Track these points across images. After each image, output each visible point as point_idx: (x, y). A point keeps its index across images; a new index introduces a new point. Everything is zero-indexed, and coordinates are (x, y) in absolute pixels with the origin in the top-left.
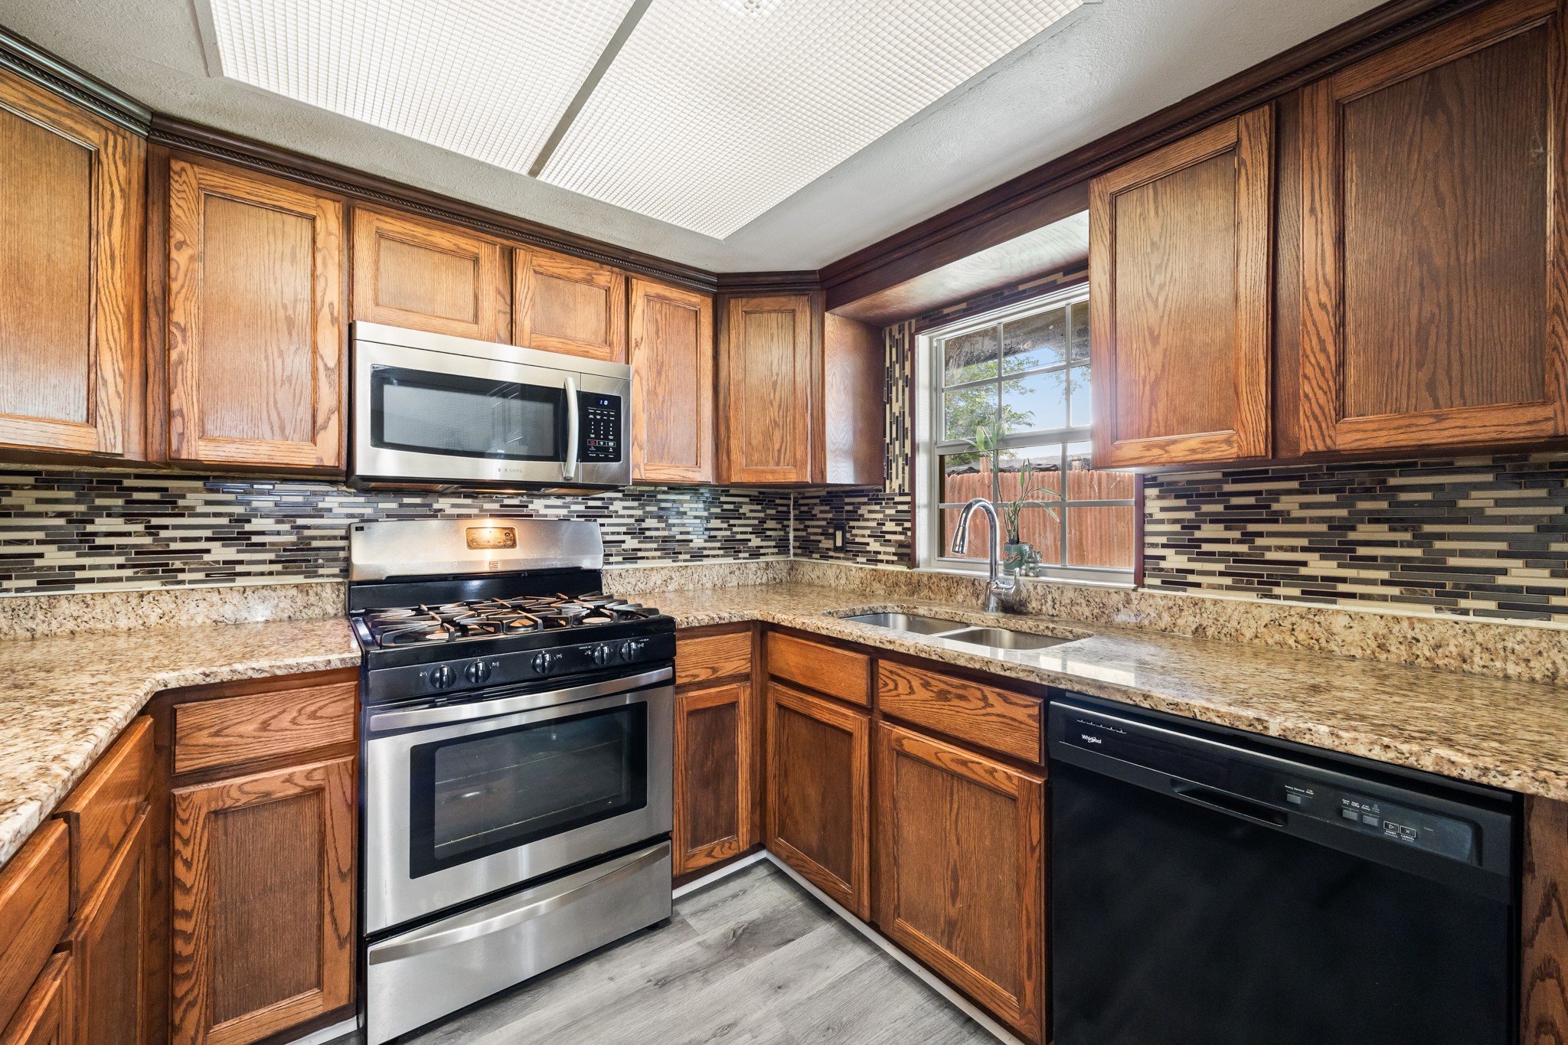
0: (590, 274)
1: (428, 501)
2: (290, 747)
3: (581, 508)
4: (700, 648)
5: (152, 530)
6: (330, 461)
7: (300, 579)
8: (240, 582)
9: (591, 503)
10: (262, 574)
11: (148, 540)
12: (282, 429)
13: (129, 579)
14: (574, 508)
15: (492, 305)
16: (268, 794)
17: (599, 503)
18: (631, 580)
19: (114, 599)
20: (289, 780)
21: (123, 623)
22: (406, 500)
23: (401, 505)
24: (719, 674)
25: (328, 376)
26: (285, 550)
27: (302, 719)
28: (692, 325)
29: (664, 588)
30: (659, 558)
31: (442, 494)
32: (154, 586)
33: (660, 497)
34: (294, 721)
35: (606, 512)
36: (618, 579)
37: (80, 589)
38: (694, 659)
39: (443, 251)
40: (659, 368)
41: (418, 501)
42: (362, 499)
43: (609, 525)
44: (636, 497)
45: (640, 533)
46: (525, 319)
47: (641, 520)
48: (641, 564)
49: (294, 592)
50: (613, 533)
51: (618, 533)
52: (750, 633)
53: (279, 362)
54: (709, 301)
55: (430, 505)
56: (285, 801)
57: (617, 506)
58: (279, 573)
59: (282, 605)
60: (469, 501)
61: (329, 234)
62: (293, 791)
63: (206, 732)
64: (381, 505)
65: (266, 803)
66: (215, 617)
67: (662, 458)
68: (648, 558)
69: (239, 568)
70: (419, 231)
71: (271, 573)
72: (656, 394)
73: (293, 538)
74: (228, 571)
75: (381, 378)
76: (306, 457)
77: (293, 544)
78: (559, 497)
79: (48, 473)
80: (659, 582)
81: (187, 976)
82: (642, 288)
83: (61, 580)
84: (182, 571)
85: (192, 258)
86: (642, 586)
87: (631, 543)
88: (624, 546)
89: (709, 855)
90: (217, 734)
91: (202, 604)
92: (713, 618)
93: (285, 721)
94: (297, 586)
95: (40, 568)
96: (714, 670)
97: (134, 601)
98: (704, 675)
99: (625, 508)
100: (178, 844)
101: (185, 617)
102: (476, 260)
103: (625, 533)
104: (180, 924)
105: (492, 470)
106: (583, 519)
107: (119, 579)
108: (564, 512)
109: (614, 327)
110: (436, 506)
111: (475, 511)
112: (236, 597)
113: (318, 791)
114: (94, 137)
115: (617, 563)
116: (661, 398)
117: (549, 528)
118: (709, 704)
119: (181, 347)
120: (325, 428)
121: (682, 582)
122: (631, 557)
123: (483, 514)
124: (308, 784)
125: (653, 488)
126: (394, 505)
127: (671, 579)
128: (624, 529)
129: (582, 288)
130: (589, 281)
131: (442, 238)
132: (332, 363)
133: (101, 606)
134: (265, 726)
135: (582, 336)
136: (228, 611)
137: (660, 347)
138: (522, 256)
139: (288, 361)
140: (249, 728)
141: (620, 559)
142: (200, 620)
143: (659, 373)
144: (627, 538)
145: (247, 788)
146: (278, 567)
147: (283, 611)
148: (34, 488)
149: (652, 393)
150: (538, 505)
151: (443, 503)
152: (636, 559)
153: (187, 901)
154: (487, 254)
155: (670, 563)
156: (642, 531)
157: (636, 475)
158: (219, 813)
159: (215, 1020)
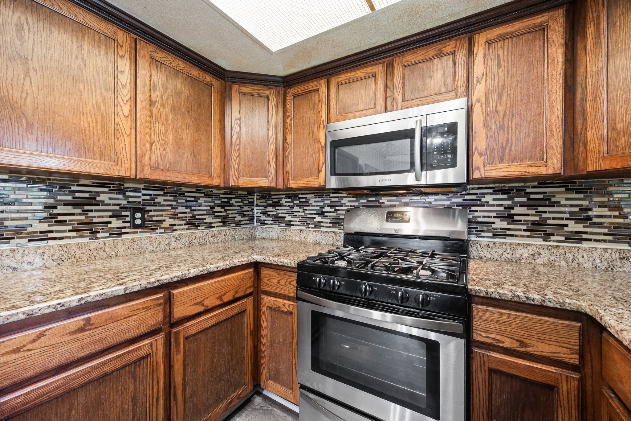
0: (440, 50)
1: (378, 199)
2: (285, 293)
3: (460, 200)
4: (503, 319)
5: (304, 211)
6: (322, 184)
7: (336, 230)
8: (323, 229)
9: (467, 197)
10: (327, 227)
11: (303, 214)
12: (311, 173)
13: (300, 225)
14: (454, 200)
15: (382, 95)
16: (279, 307)
17: (473, 197)
18: (497, 250)
19: (296, 231)
20: (284, 305)
21: (298, 239)
22: (370, 199)
23: (368, 201)
24: (529, 349)
25: (322, 150)
26: (333, 219)
27: (287, 283)
29: (530, 260)
30: (528, 236)
31: (385, 195)
32: (304, 228)
33: (528, 190)
34: (285, 283)
35: (479, 203)
36: (486, 248)
38: (497, 326)
39: (362, 79)
40: (501, 87)
41: (374, 199)
42: (354, 199)
43: (481, 211)
44: (506, 192)
45: (509, 217)
46: (399, 95)
47: (510, 208)
48: (509, 240)
49: (333, 234)
50: (484, 217)
51: (489, 217)
52: (579, 324)
53: (310, 148)
54: (559, 12)
55: (378, 201)
56: (283, 312)
57: (488, 198)
58: (331, 227)
59: (330, 239)
60: (395, 198)
61: (323, 93)
62: (286, 310)
63: (266, 279)
64: (361, 201)
65: (280, 311)
66: (315, 240)
68: (516, 236)
69: (322, 224)
70: (352, 75)
71: (329, 227)
72: (497, 112)
73: (334, 214)
74: (319, 225)
75: (335, 145)
76: (316, 183)
77: (335, 216)
78: (444, 194)
79: (287, 194)
80: (525, 255)
81: (263, 358)
82: (483, 38)
83: (289, 225)
84: (309, 224)
85: (291, 120)
86: (509, 256)
87: (500, 224)
88: (493, 226)
90: (269, 280)
91: (312, 236)
92: (518, 296)
93: (283, 282)
94: (334, 232)
95: (286, 221)
96: (523, 344)
97: (299, 232)
98: (508, 343)
99: (494, 200)
100: (262, 314)
101: (308, 239)
102: (375, 76)
103: (494, 217)
104: (262, 339)
106: (461, 208)
107: (298, 225)
108: (448, 203)
109: (459, 75)
110: (381, 201)
111: (397, 203)
112: (319, 234)
113: (291, 313)
115: (487, 237)
116: (501, 114)
118: (515, 372)
119: (288, 150)
120: (321, 171)
121: (553, 258)
122: (501, 234)
124: (289, 309)
125: (522, 184)
126: (365, 201)
127: (539, 254)
128: (494, 214)
131: (360, 73)
132: (323, 145)
133: (294, 232)
134: (279, 282)
136: (317, 238)
137: (501, 75)
138: (397, 62)
139: (312, 148)
140: (275, 281)
141: (491, 234)
142: (312, 240)
143: (501, 92)
144: (497, 220)
145: (275, 302)
146: (331, 225)
147: (331, 241)
148: (285, 198)
149: (493, 112)
152: (504, 236)
153: (263, 333)
154: (379, 69)
155: (539, 242)
156: (511, 216)
157: (476, 175)
158: (270, 308)
159: (269, 378)
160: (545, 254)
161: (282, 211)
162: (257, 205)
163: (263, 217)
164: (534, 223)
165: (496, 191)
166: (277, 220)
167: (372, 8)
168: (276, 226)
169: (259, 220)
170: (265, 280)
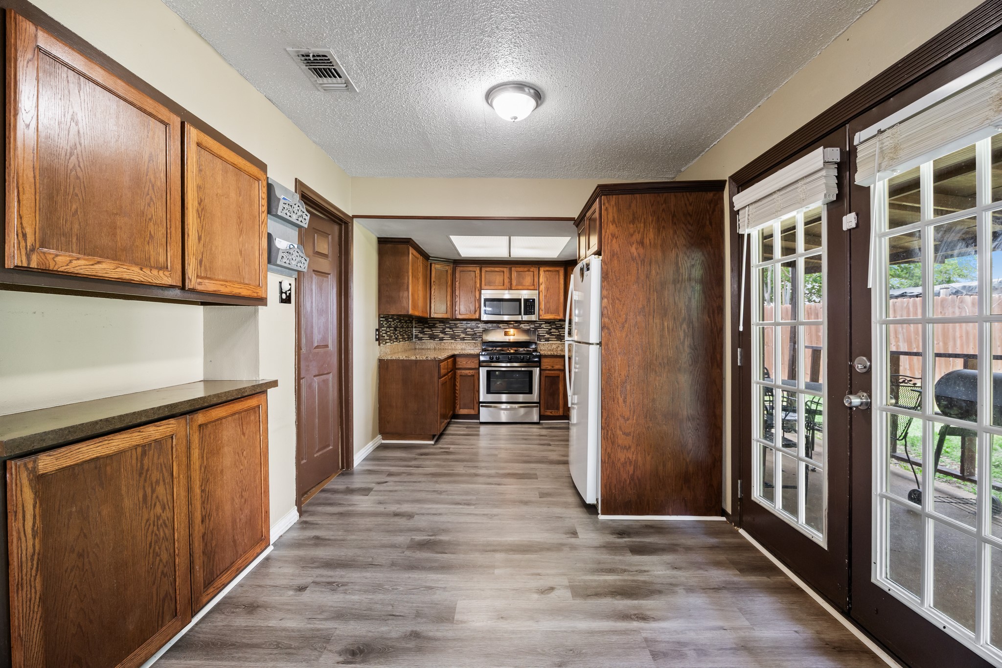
0: (529, 269)
2: (470, 367)
4: (549, 361)
5: (453, 331)
6: (477, 318)
7: (475, 341)
8: (465, 341)
10: (469, 340)
11: (453, 333)
12: (470, 311)
15: (507, 281)
16: (467, 374)
18: (546, 346)
20: (469, 372)
21: (449, 348)
26: (472, 335)
27: (471, 362)
28: (557, 276)
29: (556, 349)
30: (556, 340)
32: (453, 341)
33: (556, 323)
35: (540, 327)
37: (444, 341)
38: (547, 363)
39: (497, 272)
40: (547, 289)
41: (496, 326)
42: (484, 325)
43: (541, 331)
44: (549, 323)
45: (549, 333)
46: (514, 283)
47: (550, 329)
48: (550, 342)
54: (562, 269)
56: (469, 376)
57: (543, 326)
60: (505, 325)
61: (478, 273)
62: (469, 374)
64: (490, 326)
65: (466, 376)
67: (548, 313)
68: (552, 340)
69: (466, 338)
70: (493, 269)
73: (473, 333)
74: (463, 339)
75: (486, 300)
76: (474, 317)
78: (526, 324)
79: (441, 321)
80: (555, 347)
81: (457, 400)
82: (542, 269)
83: (442, 339)
84: (456, 338)
85: (459, 283)
86: (550, 348)
87: (547, 336)
88: (545, 337)
89: (551, 413)
90: (461, 362)
91: (460, 345)
92: (552, 354)
93: (469, 362)
94: (474, 343)
95: (439, 337)
96: (553, 367)
97: (451, 344)
98: (549, 368)
99: (546, 327)
100: (456, 379)
102: (503, 272)
104: (456, 391)
105: (506, 318)
106: (534, 329)
107: (449, 339)
108: (528, 327)
109: (535, 281)
110: (499, 326)
111: (508, 327)
112: (464, 344)
113: (473, 376)
114: (447, 268)
116: (548, 297)
117: (527, 332)
118: (551, 375)
119: (457, 299)
120: (477, 311)
122: (547, 340)
123: (510, 328)
124: (472, 374)
126: (493, 326)
128: (546, 332)
129: (527, 272)
130: (529, 271)
131: (497, 269)
132: (478, 299)
133: (447, 344)
134: (466, 363)
135: (527, 284)
136: (463, 347)
137: (549, 283)
138: (513, 269)
140: (464, 362)
141: (544, 340)
143: (548, 290)
144: (546, 334)
145: (465, 372)
146: (471, 339)
147: (472, 348)
148: (440, 324)
149: (545, 296)
150: (522, 326)
151: (501, 325)
152: (548, 341)
153: (457, 388)
154: (506, 270)
155: (559, 342)
156: (551, 333)
157: (541, 318)
158: (460, 375)
159: (460, 409)
160: (560, 346)
161: (437, 332)
162: (415, 327)
163: (421, 335)
164: (558, 335)
165: (546, 323)
166: (432, 337)
167: (510, 256)
168: (432, 341)
169: (416, 337)
170: (459, 363)
